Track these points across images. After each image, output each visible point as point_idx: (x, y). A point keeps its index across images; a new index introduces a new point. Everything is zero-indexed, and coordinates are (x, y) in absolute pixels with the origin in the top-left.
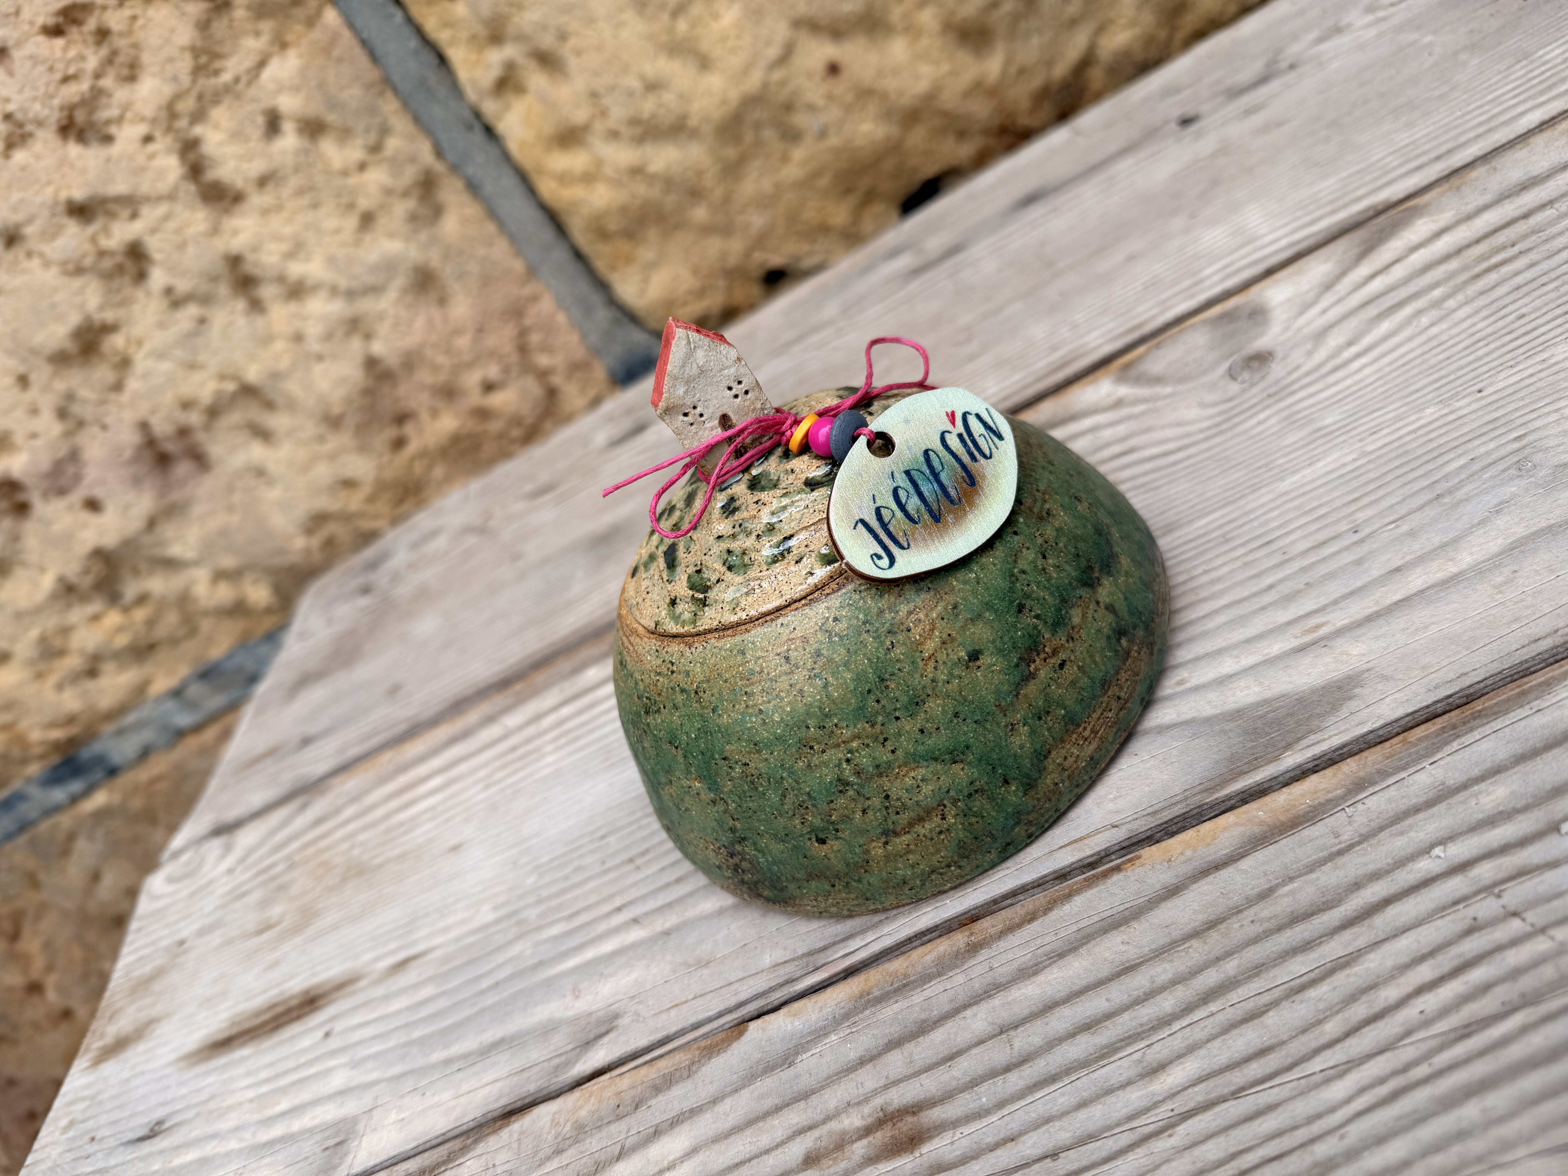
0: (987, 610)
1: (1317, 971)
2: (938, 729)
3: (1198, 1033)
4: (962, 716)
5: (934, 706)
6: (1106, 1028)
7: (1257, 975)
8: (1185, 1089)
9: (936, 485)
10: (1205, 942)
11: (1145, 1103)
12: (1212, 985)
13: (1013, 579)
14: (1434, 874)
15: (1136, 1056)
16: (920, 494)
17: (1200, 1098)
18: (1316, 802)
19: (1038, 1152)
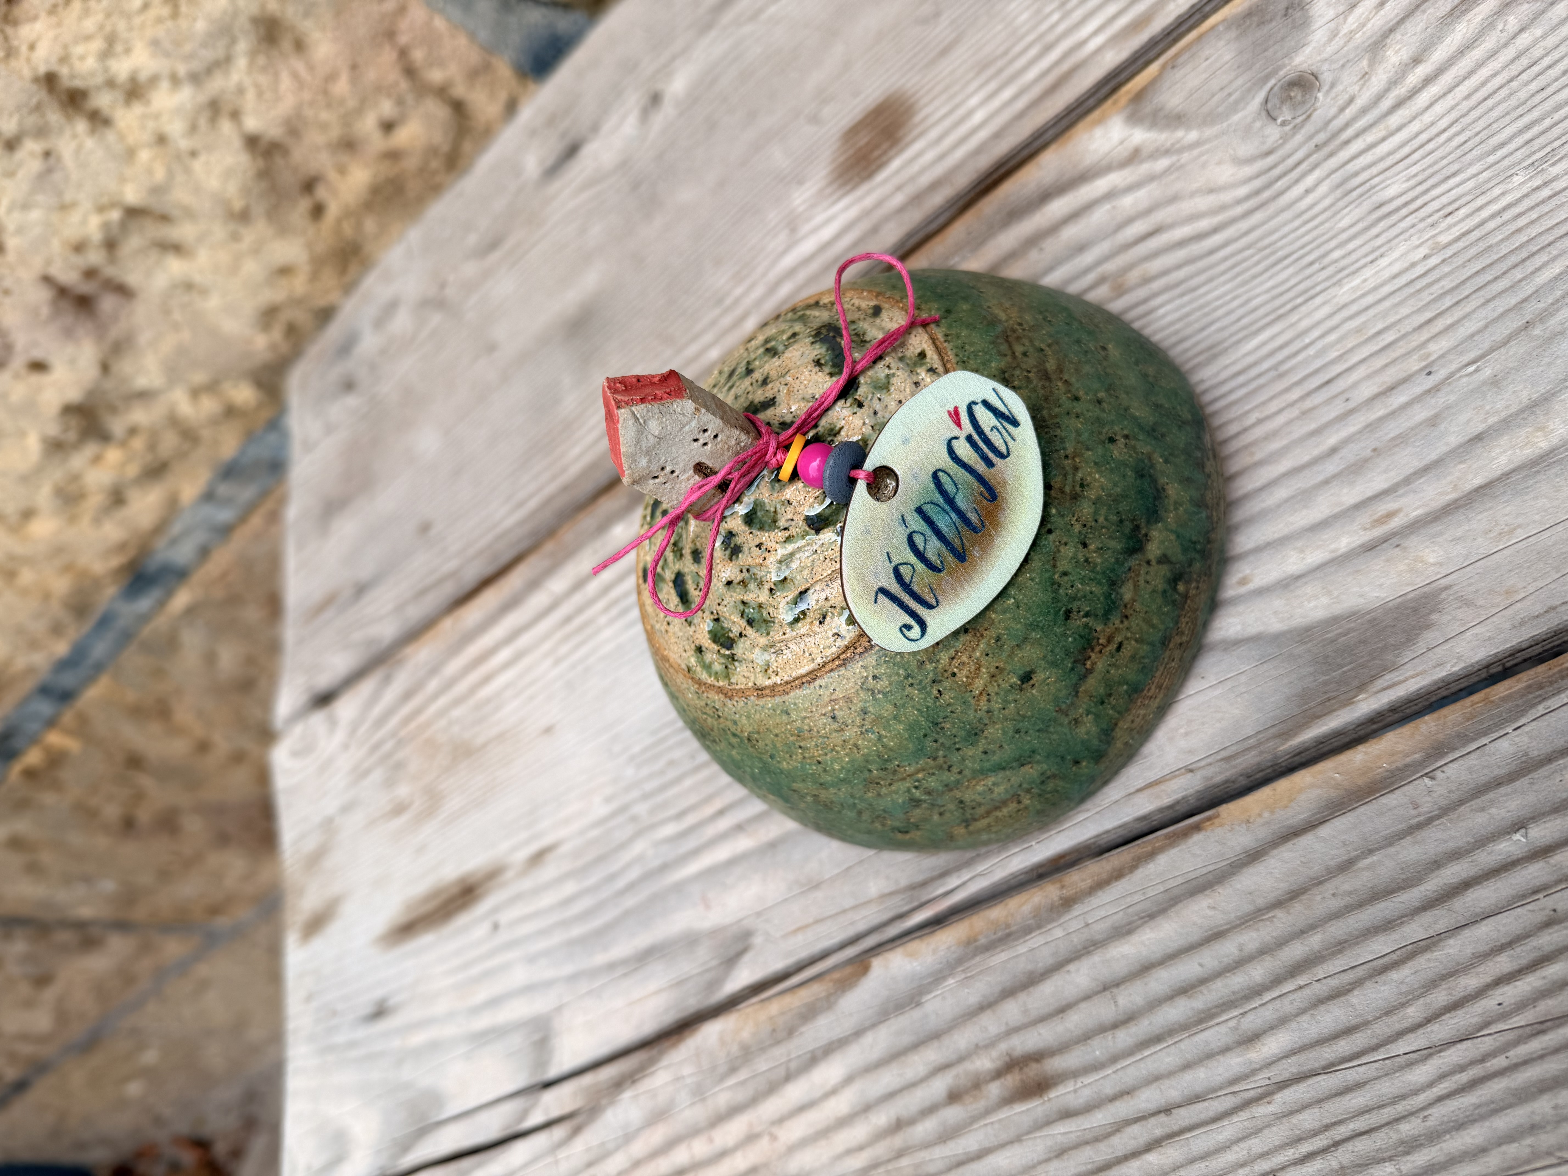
0: (1033, 630)
1: (1398, 953)
2: (1001, 746)
3: (1287, 1006)
4: (1023, 730)
5: (994, 731)
6: (1202, 992)
7: (1340, 951)
8: (1279, 1059)
9: (953, 514)
10: (1288, 913)
11: (1244, 1069)
12: (1298, 958)
13: (1056, 587)
14: (1515, 858)
15: (1232, 1024)
16: (938, 533)
17: (1294, 1070)
18: (1394, 766)
19: (1152, 1106)
